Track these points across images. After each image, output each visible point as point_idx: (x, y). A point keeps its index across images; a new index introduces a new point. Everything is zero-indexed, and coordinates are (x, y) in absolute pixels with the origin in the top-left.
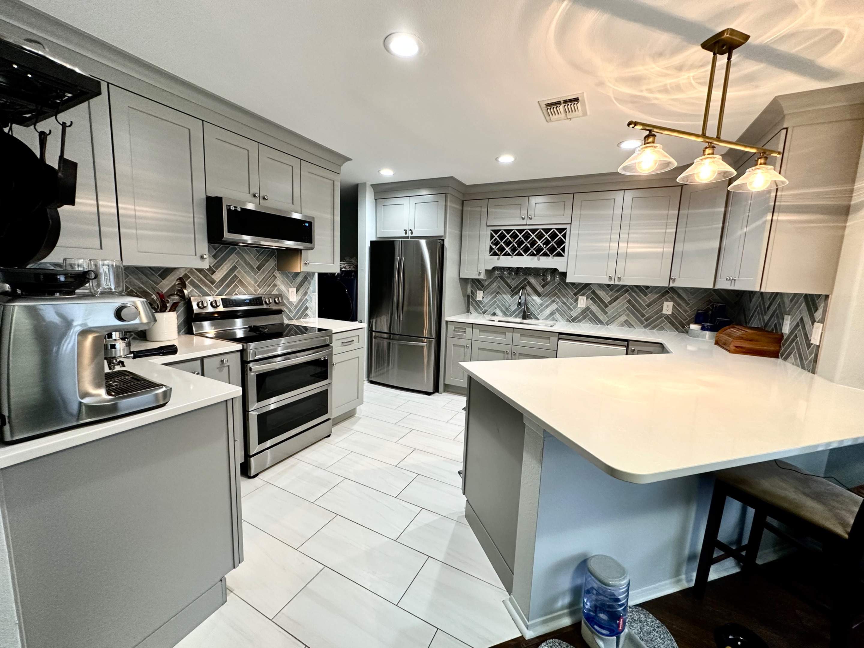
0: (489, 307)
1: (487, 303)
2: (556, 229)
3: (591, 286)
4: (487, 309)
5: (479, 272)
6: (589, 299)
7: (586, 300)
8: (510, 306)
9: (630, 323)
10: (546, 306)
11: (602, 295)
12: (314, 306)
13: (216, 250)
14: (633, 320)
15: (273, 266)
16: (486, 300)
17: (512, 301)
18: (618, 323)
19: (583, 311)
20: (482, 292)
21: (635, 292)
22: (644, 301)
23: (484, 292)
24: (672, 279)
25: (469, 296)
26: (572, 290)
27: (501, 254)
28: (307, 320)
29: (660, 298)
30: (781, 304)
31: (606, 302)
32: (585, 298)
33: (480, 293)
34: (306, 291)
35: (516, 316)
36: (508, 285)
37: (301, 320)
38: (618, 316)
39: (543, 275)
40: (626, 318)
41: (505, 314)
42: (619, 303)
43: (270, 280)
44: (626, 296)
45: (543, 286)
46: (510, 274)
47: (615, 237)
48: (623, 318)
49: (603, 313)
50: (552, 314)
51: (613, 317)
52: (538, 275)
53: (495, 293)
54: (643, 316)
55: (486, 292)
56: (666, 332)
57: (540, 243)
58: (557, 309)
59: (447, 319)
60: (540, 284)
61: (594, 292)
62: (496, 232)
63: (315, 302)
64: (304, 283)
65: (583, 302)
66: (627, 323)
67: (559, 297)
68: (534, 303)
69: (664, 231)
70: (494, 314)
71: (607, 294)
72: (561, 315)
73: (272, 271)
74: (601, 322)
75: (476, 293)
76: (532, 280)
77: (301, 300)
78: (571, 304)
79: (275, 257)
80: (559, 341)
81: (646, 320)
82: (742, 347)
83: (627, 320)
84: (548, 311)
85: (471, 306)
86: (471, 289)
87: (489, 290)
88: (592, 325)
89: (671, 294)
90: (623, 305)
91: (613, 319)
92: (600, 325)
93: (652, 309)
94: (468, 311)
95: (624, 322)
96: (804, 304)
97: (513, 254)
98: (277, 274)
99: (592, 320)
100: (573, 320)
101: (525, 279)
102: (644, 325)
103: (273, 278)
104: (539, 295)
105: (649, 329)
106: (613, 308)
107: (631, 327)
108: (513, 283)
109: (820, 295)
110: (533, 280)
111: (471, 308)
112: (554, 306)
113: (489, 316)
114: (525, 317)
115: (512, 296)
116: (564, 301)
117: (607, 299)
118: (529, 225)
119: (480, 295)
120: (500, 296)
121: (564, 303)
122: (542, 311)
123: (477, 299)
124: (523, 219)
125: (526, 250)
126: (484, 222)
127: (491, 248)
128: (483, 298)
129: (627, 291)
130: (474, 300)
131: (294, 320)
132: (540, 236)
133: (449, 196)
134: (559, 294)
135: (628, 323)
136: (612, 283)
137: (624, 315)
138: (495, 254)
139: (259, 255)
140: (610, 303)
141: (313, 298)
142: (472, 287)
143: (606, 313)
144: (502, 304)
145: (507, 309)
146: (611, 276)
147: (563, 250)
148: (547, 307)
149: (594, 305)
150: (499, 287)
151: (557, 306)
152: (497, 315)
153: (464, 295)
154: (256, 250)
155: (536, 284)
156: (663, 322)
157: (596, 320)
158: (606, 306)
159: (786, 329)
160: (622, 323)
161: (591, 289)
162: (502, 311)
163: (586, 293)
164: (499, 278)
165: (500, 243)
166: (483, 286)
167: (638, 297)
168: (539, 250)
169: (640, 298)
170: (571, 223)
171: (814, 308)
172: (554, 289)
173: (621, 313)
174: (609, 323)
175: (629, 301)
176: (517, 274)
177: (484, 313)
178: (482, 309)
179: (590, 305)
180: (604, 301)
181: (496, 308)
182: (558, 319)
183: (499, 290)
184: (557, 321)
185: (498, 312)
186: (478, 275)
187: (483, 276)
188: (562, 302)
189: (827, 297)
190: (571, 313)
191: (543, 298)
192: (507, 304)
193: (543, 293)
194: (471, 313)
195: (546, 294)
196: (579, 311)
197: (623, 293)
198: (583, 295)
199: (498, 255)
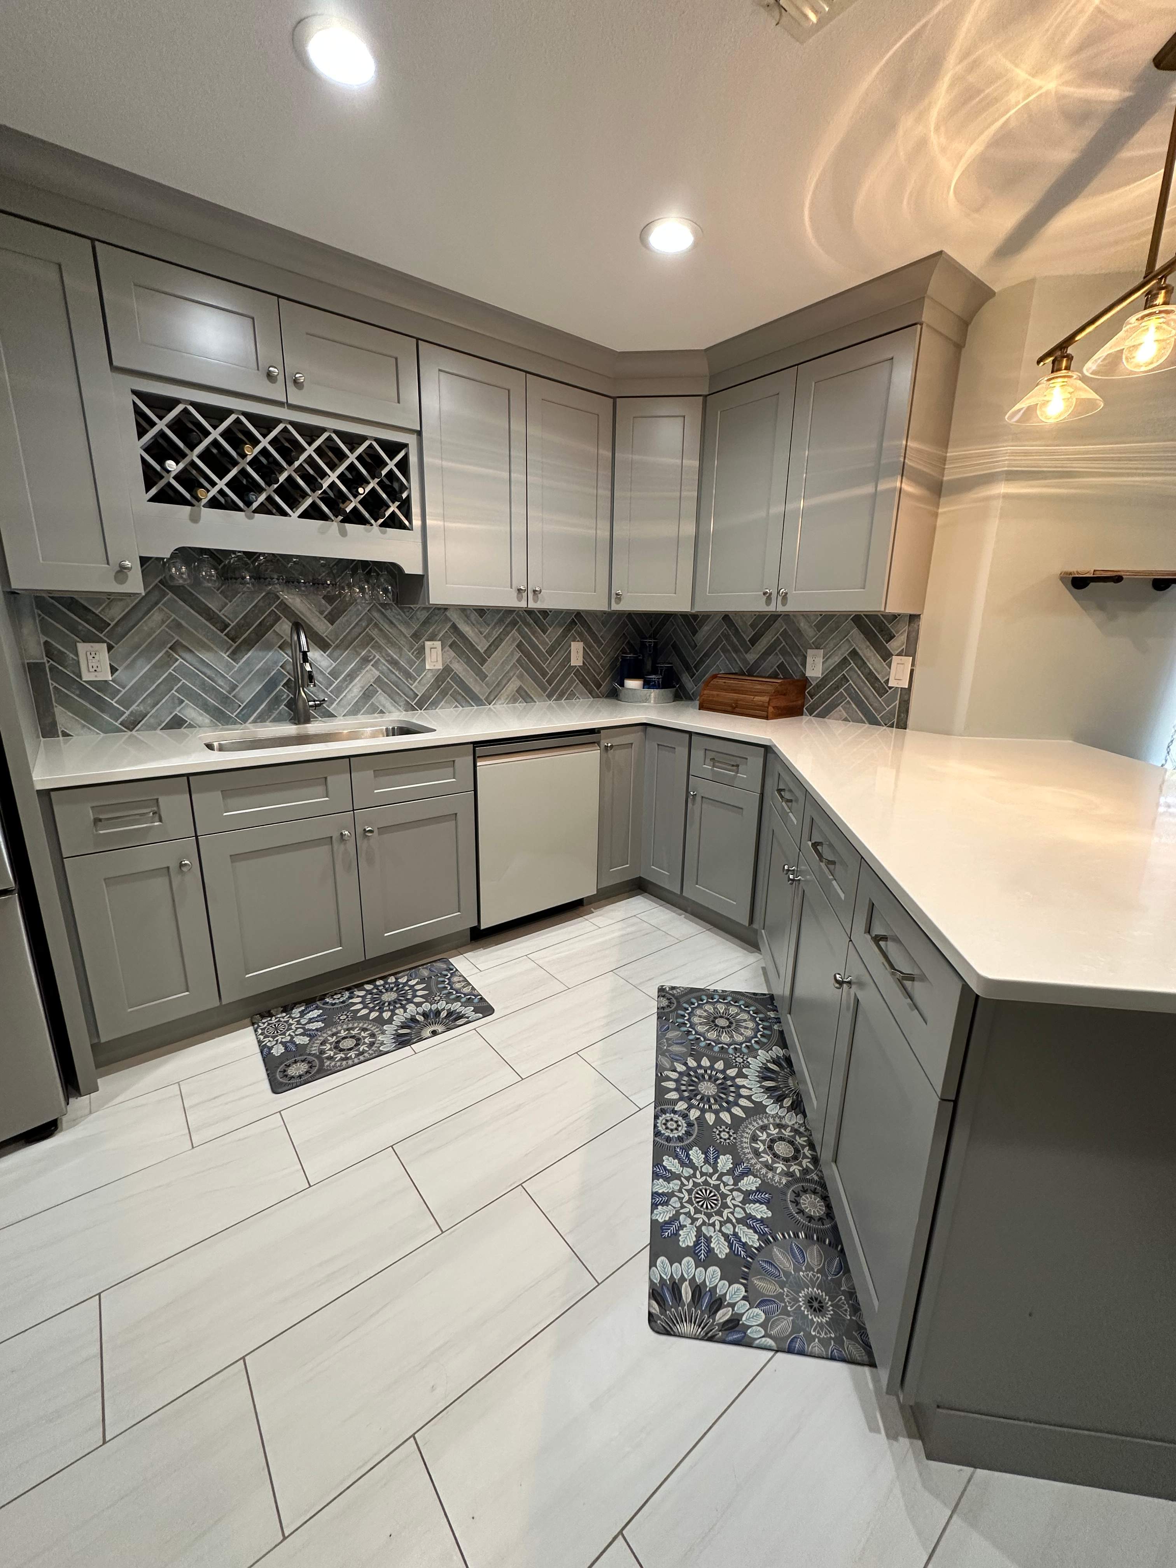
0: (149, 701)
1: (138, 689)
2: (378, 441)
3: (448, 613)
4: (141, 709)
5: (122, 567)
7: (442, 649)
8: (234, 687)
9: (526, 692)
10: (348, 675)
11: (472, 635)
14: (530, 685)
16: (131, 678)
17: (240, 670)
18: (508, 696)
19: (437, 680)
20: (104, 645)
21: (527, 624)
22: (544, 643)
23: (110, 648)
24: (615, 594)
25: (39, 668)
26: (407, 625)
27: (198, 499)
29: (564, 635)
31: (482, 651)
32: (438, 644)
33: (92, 656)
35: (261, 719)
36: (211, 616)
38: (504, 682)
40: (518, 683)
41: (220, 717)
42: (503, 653)
44: (513, 634)
45: (332, 619)
47: (518, 490)
48: (514, 685)
49: (477, 678)
50: (368, 695)
51: (497, 686)
52: (315, 581)
53: (167, 649)
54: (544, 674)
55: (119, 648)
57: (334, 478)
58: (378, 680)
60: (321, 613)
61: (454, 628)
62: (163, 405)
65: (435, 656)
66: (521, 695)
67: (378, 647)
70: (177, 723)
71: (481, 633)
72: (391, 695)
74: (478, 701)
75: (77, 655)
76: (295, 600)
78: (411, 663)
80: (479, 765)
81: (550, 682)
83: (520, 687)
84: (355, 690)
85: (61, 708)
86: (43, 639)
87: (132, 638)
88: (461, 708)
89: (579, 627)
90: (512, 654)
91: (498, 689)
92: (476, 707)
93: (556, 658)
96: (855, 631)
97: (248, 504)
99: (460, 697)
100: (420, 705)
102: (547, 693)
104: (323, 645)
105: (555, 700)
106: (495, 663)
107: (530, 700)
108: (234, 608)
110: (298, 600)
111: (65, 715)
112: (369, 674)
113: (158, 732)
114: (297, 714)
115: (234, 653)
116: (392, 658)
117: (481, 645)
118: (292, 406)
119: (94, 663)
120: (188, 656)
121: (394, 663)
122: (338, 691)
123: (87, 676)
124: (271, 377)
125: (292, 495)
126: (90, 343)
127: (150, 472)
128: (113, 670)
129: (514, 622)
130: (74, 682)
132: (332, 455)
134: (379, 638)
135: (523, 693)
136: (522, 604)
137: (514, 678)
138: (166, 496)
140: (489, 651)
142: (45, 629)
143: (483, 677)
144: (203, 686)
145: (225, 700)
146: (520, 587)
147: (406, 509)
148: (351, 676)
149: (459, 662)
150: (176, 627)
151: (378, 673)
152: (191, 726)
153: (18, 668)
155: (308, 614)
156: (572, 681)
157: (465, 696)
158: (483, 661)
159: (815, 670)
160: (514, 696)
161: (447, 619)
162: (206, 707)
163: (439, 631)
164: (172, 595)
165: (183, 454)
166: (102, 625)
167: (533, 634)
168: (336, 501)
169: (536, 637)
170: (419, 431)
172: (366, 624)
173: (510, 674)
174: (492, 698)
175: (520, 646)
176: (259, 578)
177: (131, 725)
178: (117, 714)
179: (451, 662)
180: (477, 650)
181: (183, 701)
182: (384, 707)
183: (177, 638)
184: (382, 712)
185: (191, 712)
186: (116, 578)
187: (135, 584)
188: (387, 661)
189: (914, 618)
190: (412, 687)
191: (336, 654)
192: (220, 682)
193: (332, 638)
194: (65, 734)
195: (342, 641)
196: (429, 679)
197: (509, 629)
198: (431, 639)
199: (181, 501)
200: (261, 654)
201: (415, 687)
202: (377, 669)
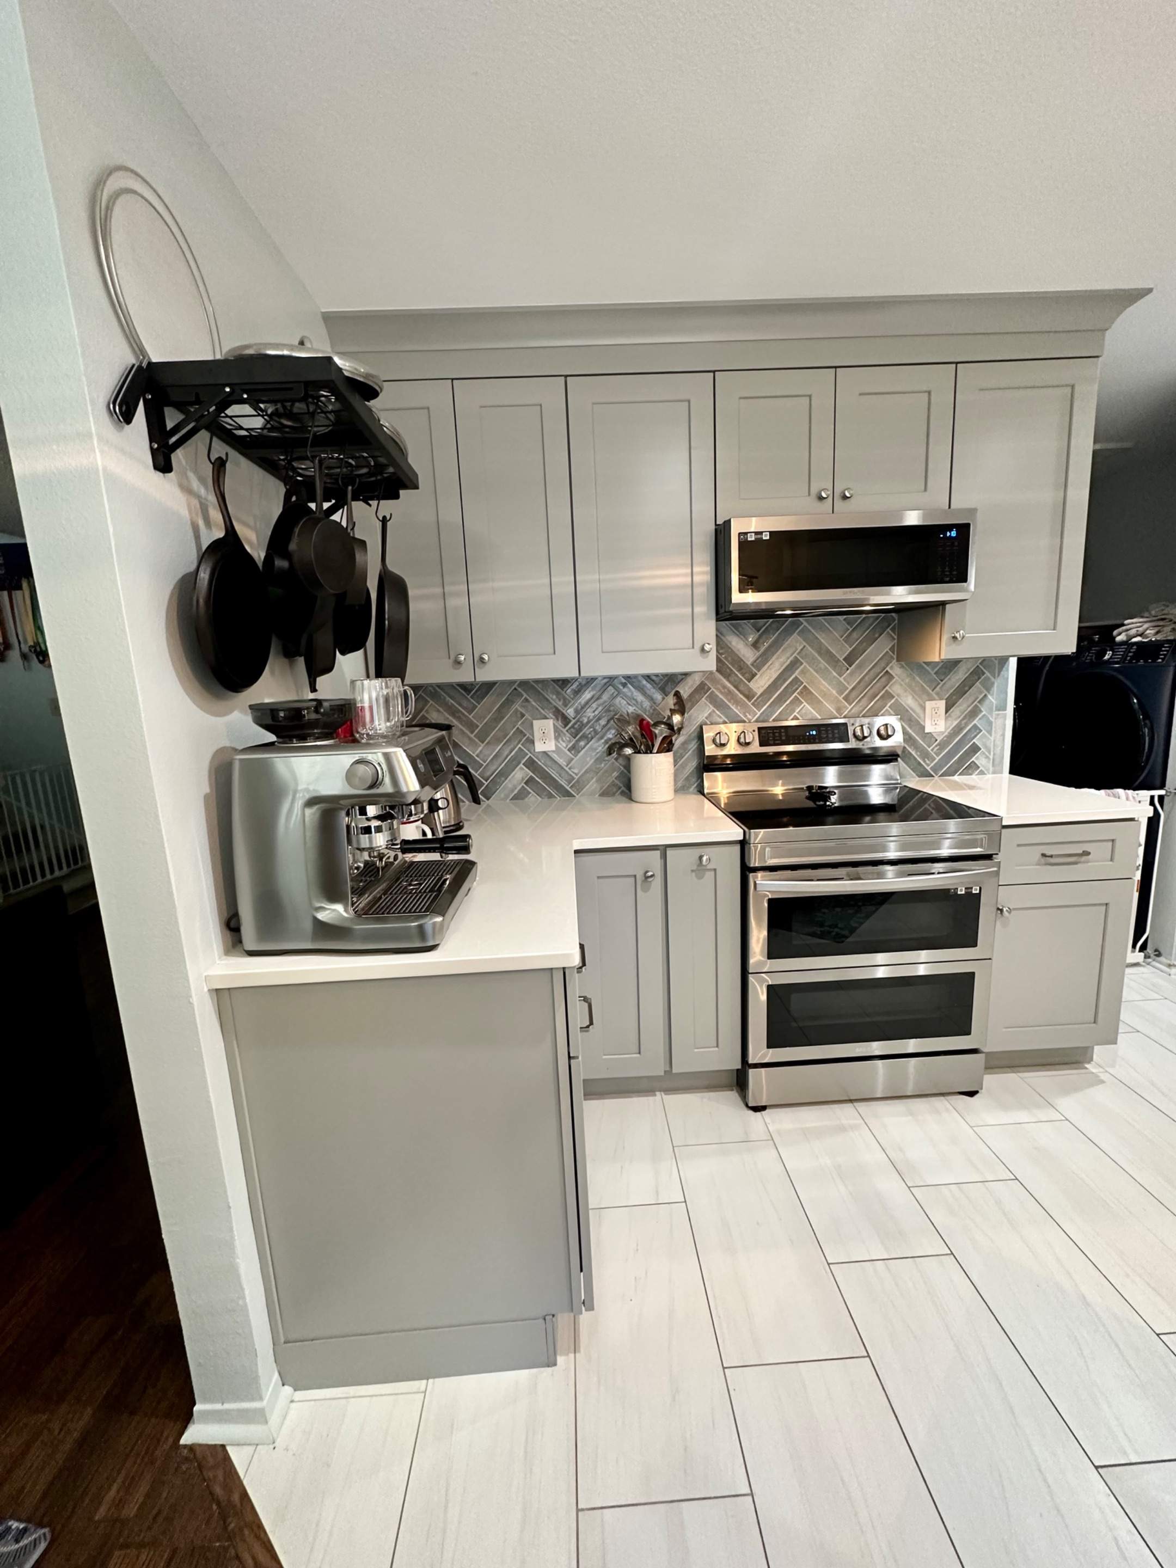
12: (999, 743)
13: (758, 631)
15: (887, 652)
28: (972, 780)
34: (976, 706)
37: (956, 778)
43: (878, 684)
63: (1003, 735)
64: (970, 688)
73: (883, 665)
77: (958, 729)
79: (893, 629)
98: (896, 670)
103: (884, 679)
131: (936, 777)
139: (853, 630)
141: (997, 724)
154: (845, 619)
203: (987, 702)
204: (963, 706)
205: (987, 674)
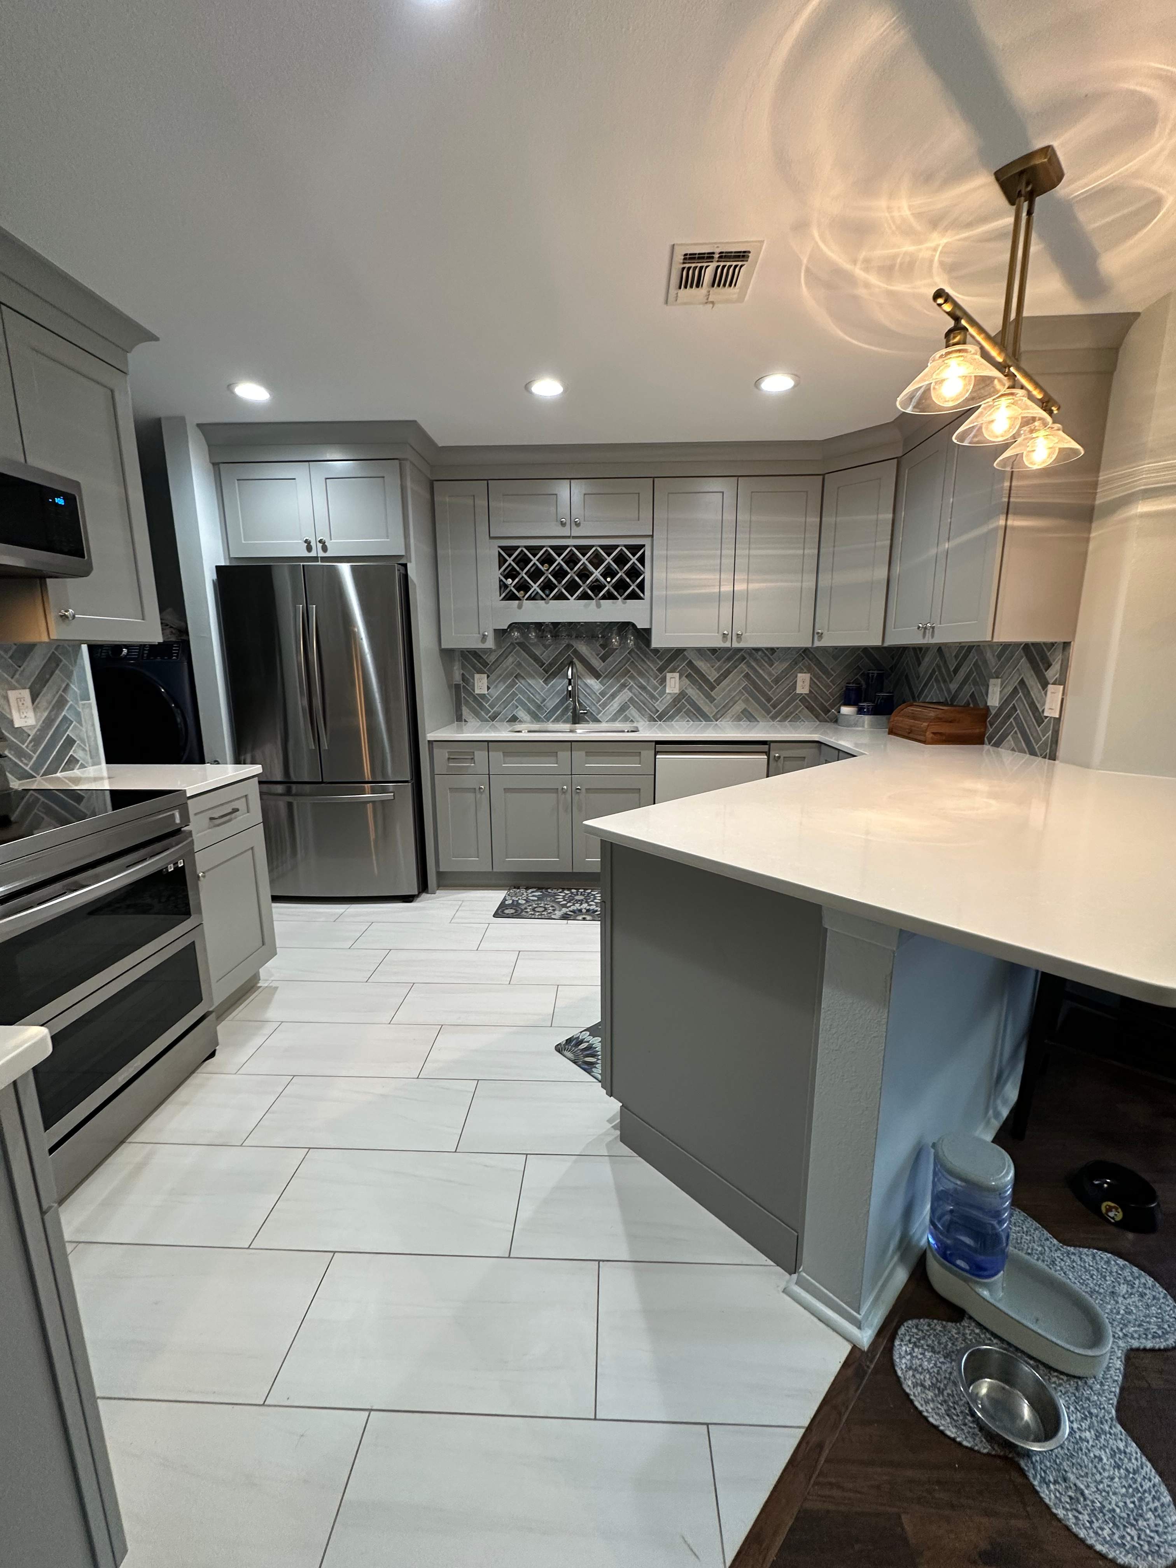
0: (503, 706)
1: (498, 698)
2: (626, 546)
3: (685, 653)
4: (499, 709)
5: (484, 635)
6: (684, 678)
7: (680, 679)
8: (544, 700)
9: (751, 714)
10: (611, 695)
11: (705, 668)
12: (90, 733)
14: (754, 707)
16: (495, 693)
17: (549, 690)
18: (733, 716)
19: (674, 701)
20: (486, 675)
21: (755, 659)
22: (770, 674)
23: (488, 677)
24: (818, 633)
25: (457, 687)
26: (653, 661)
27: (524, 597)
28: (76, 772)
29: (790, 668)
30: (980, 663)
31: (712, 681)
32: (677, 675)
33: (480, 681)
34: (61, 696)
35: (557, 720)
36: (536, 659)
37: (58, 774)
38: (731, 704)
39: (603, 637)
40: (744, 706)
41: (536, 718)
42: (732, 681)
44: (741, 667)
45: (603, 659)
46: (541, 637)
47: (728, 562)
48: (739, 707)
49: (707, 700)
50: (623, 709)
51: (724, 707)
52: (594, 637)
53: (513, 677)
54: (769, 699)
55: (492, 677)
56: (802, 723)
57: (597, 574)
58: (631, 699)
59: (431, 736)
60: (598, 655)
61: (690, 664)
62: (510, 550)
63: (93, 725)
64: (51, 676)
65: (674, 684)
66: (747, 716)
67: (632, 677)
68: (587, 690)
69: (801, 552)
70: (514, 719)
71: (712, 666)
72: (639, 709)
74: (706, 718)
75: (474, 680)
76: (583, 648)
77: (48, 723)
78: (655, 689)
80: (658, 757)
81: (774, 707)
82: (940, 734)
83: (745, 710)
84: (615, 705)
85: (464, 708)
86: (462, 672)
87: (498, 671)
88: (694, 721)
89: (807, 661)
90: (739, 684)
91: (725, 710)
92: (704, 723)
93: (782, 687)
94: (459, 718)
95: (742, 712)
96: (1024, 659)
97: (548, 596)
99: (692, 714)
100: (660, 718)
101: (569, 646)
102: (771, 715)
104: (597, 675)
105: (779, 721)
106: (724, 690)
107: (753, 720)
108: (547, 655)
109: (1053, 644)
110: (585, 648)
111: (465, 711)
112: (626, 695)
113: (505, 722)
114: (577, 719)
115: (546, 680)
116: (642, 684)
117: (712, 676)
118: (574, 537)
119: (481, 684)
120: (523, 682)
121: (643, 688)
122: (604, 705)
123: (477, 691)
124: (563, 524)
125: (572, 587)
126: (483, 528)
127: (503, 586)
128: (488, 688)
129: (743, 658)
130: (471, 694)
131: (39, 778)
132: (597, 561)
133: (408, 467)
134: (632, 671)
135: (748, 714)
136: (727, 645)
137: (740, 701)
138: (511, 597)
140: (719, 681)
141: (85, 714)
142: (463, 667)
143: (712, 699)
144: (529, 698)
145: (539, 707)
146: (726, 632)
147: (641, 586)
148: (613, 696)
149: (692, 688)
150: (519, 665)
151: (631, 695)
152: (520, 721)
153: (450, 686)
155: (589, 655)
156: (797, 707)
157: (698, 714)
158: (712, 688)
159: (994, 700)
160: (739, 715)
161: (685, 658)
162: (529, 711)
163: (679, 666)
164: (518, 648)
165: (519, 574)
166: (485, 664)
167: (760, 667)
168: (597, 587)
169: (763, 670)
170: (652, 536)
171: (1043, 664)
172: (624, 662)
173: (737, 698)
174: (719, 716)
175: (747, 676)
176: (555, 636)
177: (493, 718)
178: (488, 712)
179: (686, 688)
180: (708, 679)
181: (517, 707)
182: (634, 717)
183: (518, 671)
184: (632, 721)
185: (521, 714)
186: (482, 641)
187: (490, 644)
188: (638, 686)
189: (1066, 645)
190: (655, 705)
191: (605, 681)
192: (537, 697)
193: (603, 671)
194: (465, 721)
195: (609, 673)
196: (668, 700)
197: (737, 663)
198: (673, 671)
199: (517, 598)
200: (560, 681)
201: (658, 705)
202: (631, 692)
203: (70, 692)
204: (47, 696)
205: (64, 661)
